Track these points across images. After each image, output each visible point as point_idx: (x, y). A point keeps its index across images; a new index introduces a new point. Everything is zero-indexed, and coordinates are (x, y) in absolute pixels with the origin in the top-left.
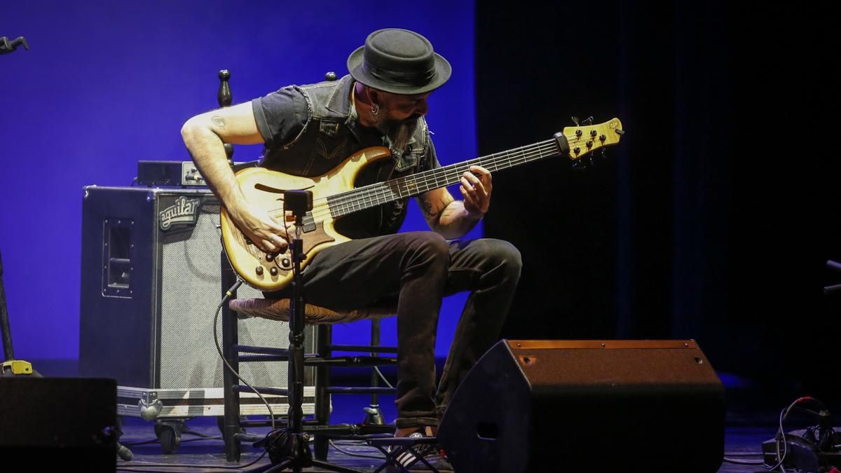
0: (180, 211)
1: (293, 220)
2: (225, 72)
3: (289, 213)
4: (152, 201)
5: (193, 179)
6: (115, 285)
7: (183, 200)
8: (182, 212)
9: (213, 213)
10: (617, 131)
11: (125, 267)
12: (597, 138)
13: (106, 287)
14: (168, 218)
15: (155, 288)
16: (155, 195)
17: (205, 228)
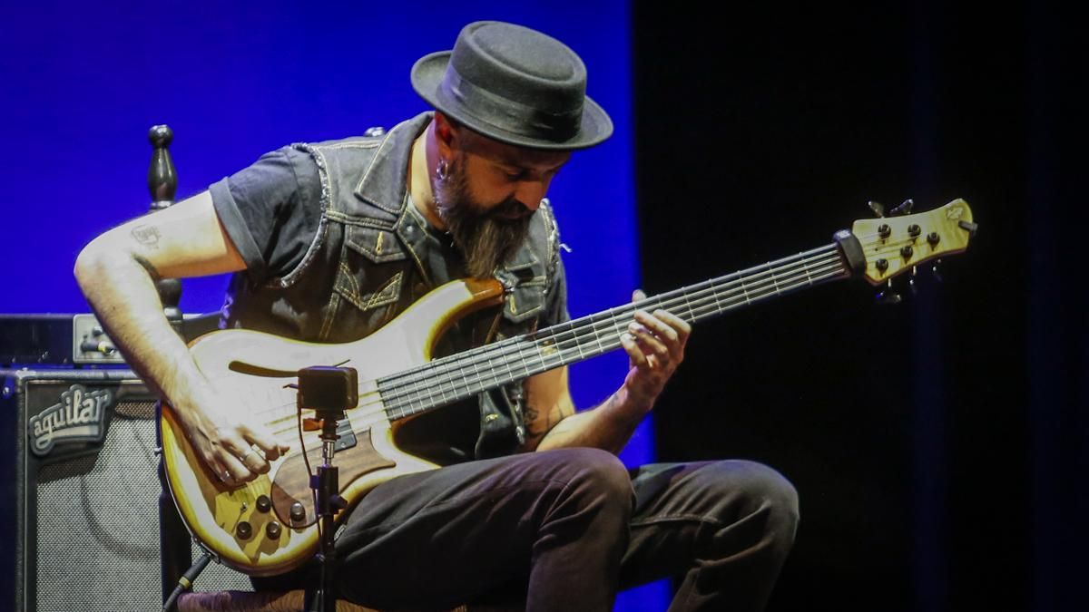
0: (72, 416)
1: (318, 429)
2: (161, 130)
3: (310, 414)
4: (14, 395)
5: (96, 349)
7: (78, 393)
8: (76, 417)
9: (139, 418)
10: (961, 225)
12: (922, 238)
14: (47, 429)
15: (22, 574)
16: (20, 383)
17: (123, 450)
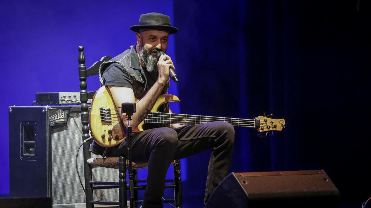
0: (59, 117)
2: (81, 47)
4: (45, 112)
5: (64, 101)
6: (27, 154)
7: (60, 111)
8: (60, 117)
9: (75, 117)
11: (32, 146)
13: (22, 155)
14: (53, 120)
16: (47, 109)
17: (71, 125)
